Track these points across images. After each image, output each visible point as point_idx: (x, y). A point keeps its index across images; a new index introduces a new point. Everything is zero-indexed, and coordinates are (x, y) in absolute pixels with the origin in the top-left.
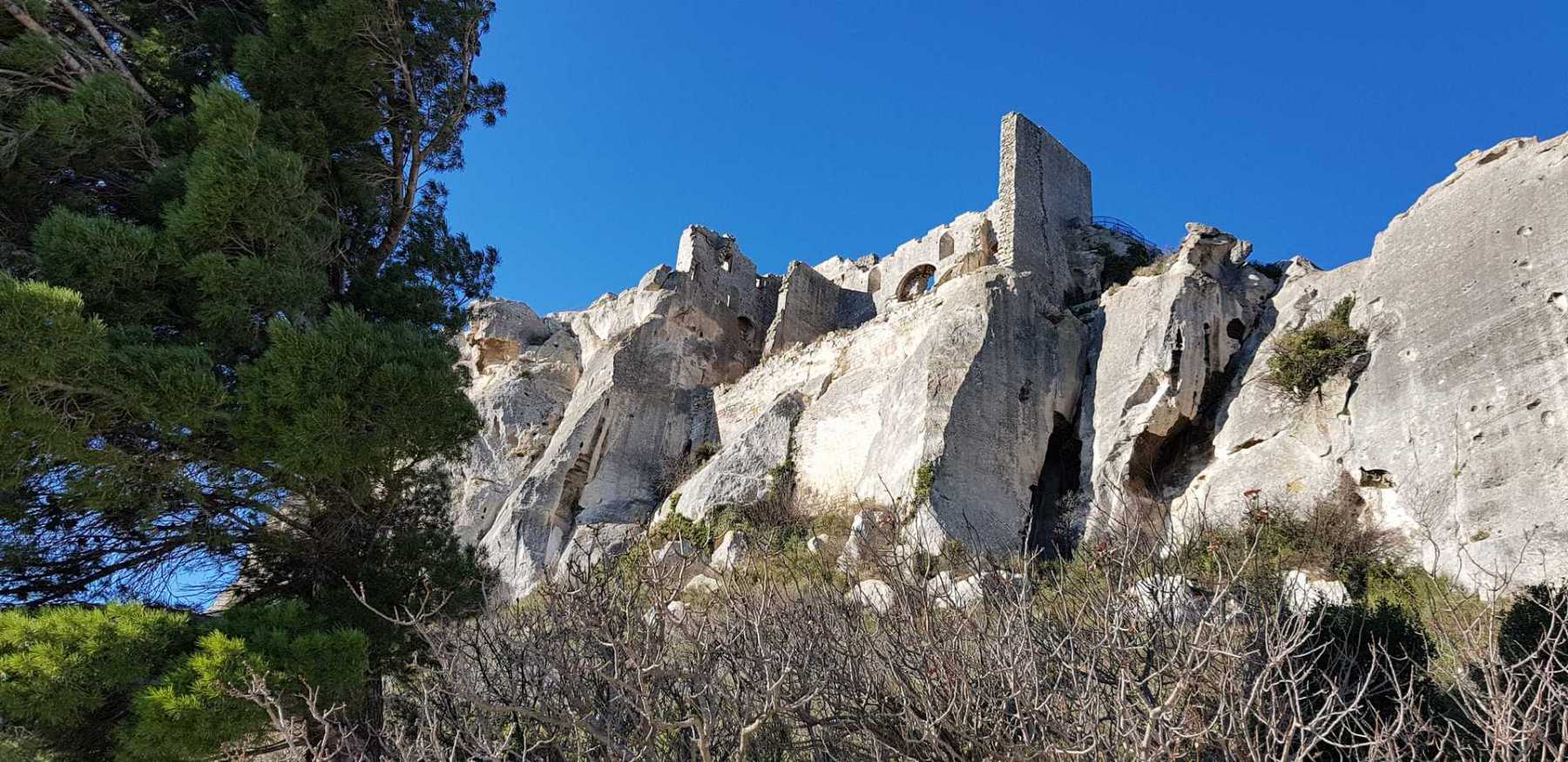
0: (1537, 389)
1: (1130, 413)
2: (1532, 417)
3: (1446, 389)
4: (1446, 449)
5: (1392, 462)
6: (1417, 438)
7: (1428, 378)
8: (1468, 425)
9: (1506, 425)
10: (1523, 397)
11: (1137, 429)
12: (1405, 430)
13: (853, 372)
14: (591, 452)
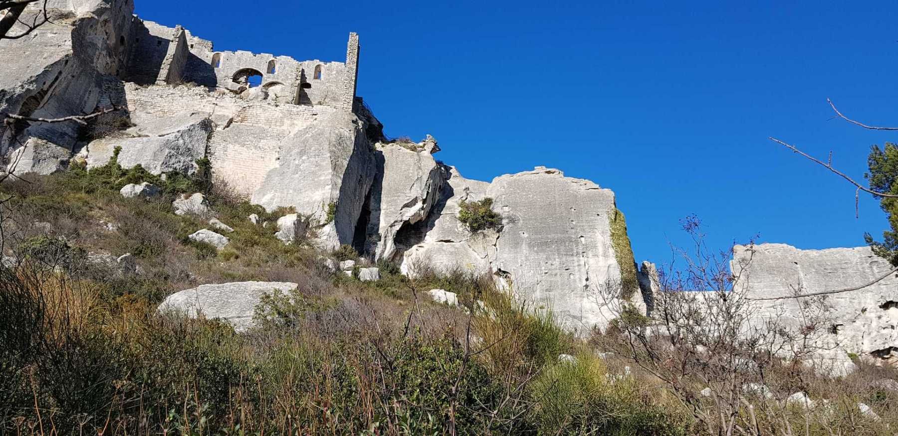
1: (404, 210)
2: (566, 273)
3: (537, 252)
5: (512, 270)
6: (524, 265)
7: (530, 246)
8: (543, 268)
10: (565, 266)
11: (405, 218)
12: (519, 261)
13: (251, 124)
14: (48, 90)
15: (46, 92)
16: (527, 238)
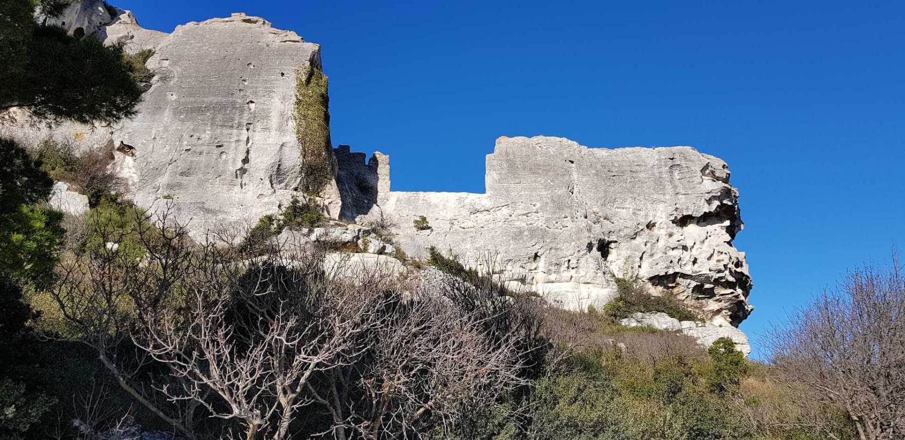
0: (224, 140)
2: (217, 151)
3: (183, 121)
4: (170, 149)
5: (140, 145)
6: (158, 138)
7: (177, 112)
8: (185, 143)
9: (203, 150)
10: (217, 141)
12: (154, 132)
16: (175, 101)
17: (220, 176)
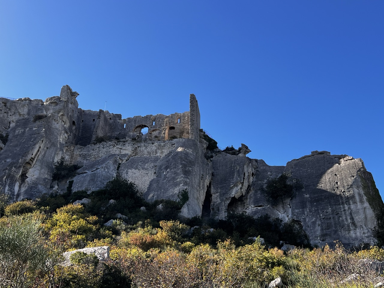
0: (338, 211)
2: (337, 217)
3: (316, 206)
4: (316, 219)
5: (302, 219)
6: (309, 215)
7: (312, 202)
8: (321, 215)
9: (331, 217)
10: (335, 212)
11: (232, 196)
12: (306, 213)
13: (140, 156)
14: (35, 158)
15: (33, 159)
16: (309, 197)
17: (343, 228)
